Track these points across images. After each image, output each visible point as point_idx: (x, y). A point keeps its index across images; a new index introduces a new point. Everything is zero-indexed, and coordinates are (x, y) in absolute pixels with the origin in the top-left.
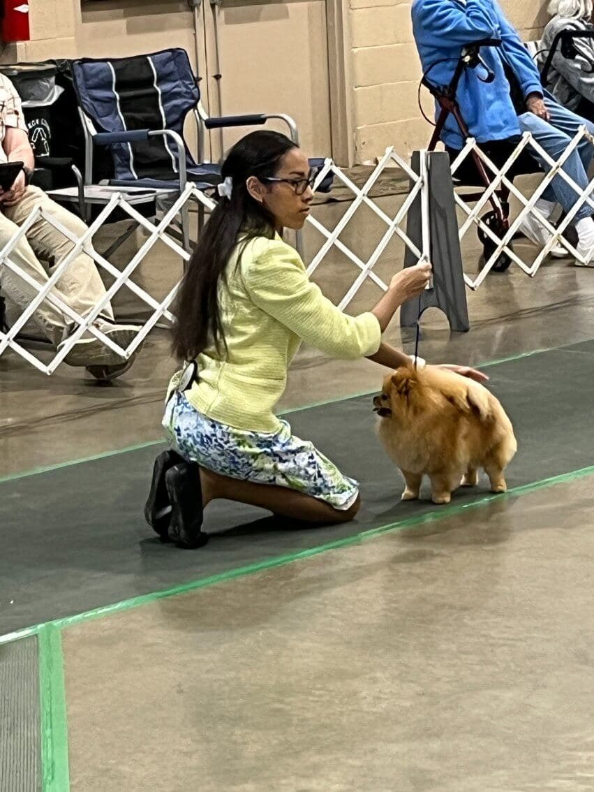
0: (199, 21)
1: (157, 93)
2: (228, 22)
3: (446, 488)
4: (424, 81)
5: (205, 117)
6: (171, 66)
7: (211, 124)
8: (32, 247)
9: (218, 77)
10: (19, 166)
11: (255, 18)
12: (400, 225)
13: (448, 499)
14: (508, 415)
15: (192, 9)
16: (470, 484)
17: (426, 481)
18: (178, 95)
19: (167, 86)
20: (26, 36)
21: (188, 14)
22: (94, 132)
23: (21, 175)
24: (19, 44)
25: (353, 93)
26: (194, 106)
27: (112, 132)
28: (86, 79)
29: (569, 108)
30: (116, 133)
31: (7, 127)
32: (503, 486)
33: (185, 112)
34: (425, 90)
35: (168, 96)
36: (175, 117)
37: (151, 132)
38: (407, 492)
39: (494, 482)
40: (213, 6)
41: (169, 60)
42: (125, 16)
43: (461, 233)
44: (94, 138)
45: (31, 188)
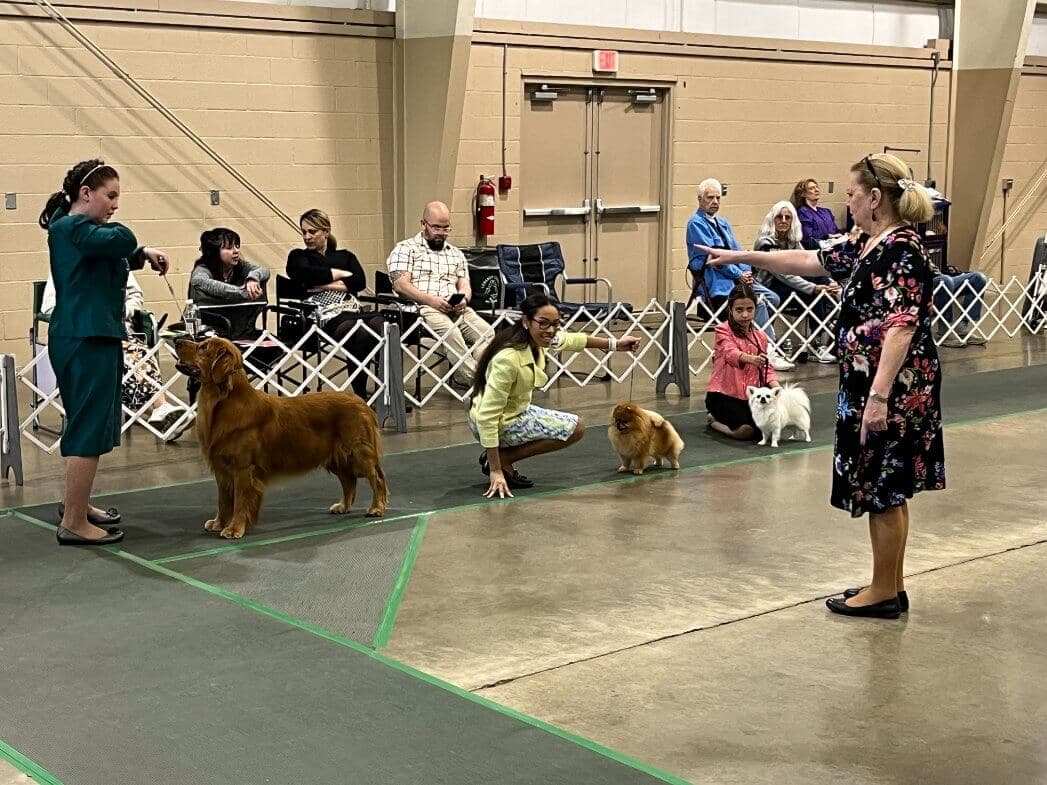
0: (588, 230)
1: (541, 265)
2: (604, 231)
3: (641, 466)
4: (689, 267)
5: (567, 278)
6: (551, 251)
7: (570, 282)
8: (464, 338)
9: (596, 260)
10: (463, 296)
11: (620, 230)
12: (657, 339)
13: (641, 472)
14: (677, 431)
15: (585, 223)
16: (659, 464)
17: (633, 463)
18: (553, 266)
19: (548, 261)
20: (492, 233)
21: (582, 226)
22: (506, 282)
23: (464, 301)
24: (488, 236)
25: (671, 273)
26: (561, 272)
27: (515, 283)
28: (504, 254)
29: (765, 286)
30: (519, 283)
31: (459, 277)
32: (678, 465)
33: (556, 275)
34: (689, 272)
35: (548, 266)
36: (550, 277)
37: (534, 284)
38: (622, 468)
39: (673, 464)
40: (596, 222)
41: (549, 248)
42: (548, 225)
43: (689, 347)
44: (506, 286)
45: (468, 308)
